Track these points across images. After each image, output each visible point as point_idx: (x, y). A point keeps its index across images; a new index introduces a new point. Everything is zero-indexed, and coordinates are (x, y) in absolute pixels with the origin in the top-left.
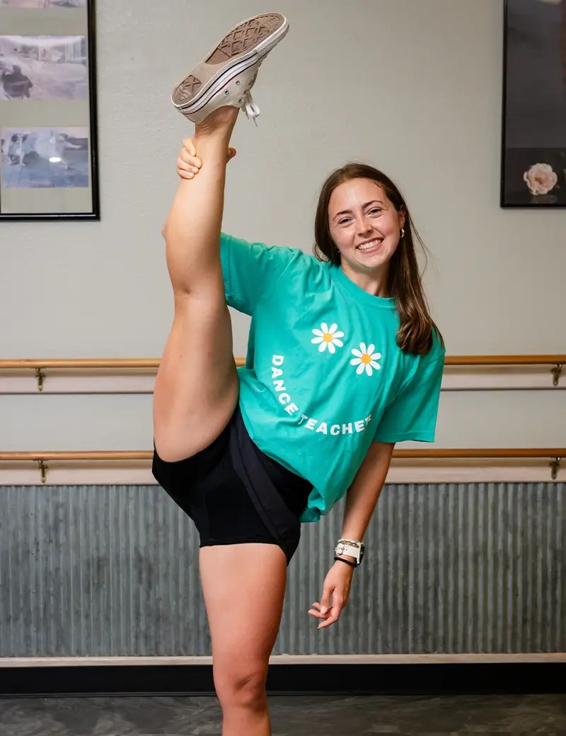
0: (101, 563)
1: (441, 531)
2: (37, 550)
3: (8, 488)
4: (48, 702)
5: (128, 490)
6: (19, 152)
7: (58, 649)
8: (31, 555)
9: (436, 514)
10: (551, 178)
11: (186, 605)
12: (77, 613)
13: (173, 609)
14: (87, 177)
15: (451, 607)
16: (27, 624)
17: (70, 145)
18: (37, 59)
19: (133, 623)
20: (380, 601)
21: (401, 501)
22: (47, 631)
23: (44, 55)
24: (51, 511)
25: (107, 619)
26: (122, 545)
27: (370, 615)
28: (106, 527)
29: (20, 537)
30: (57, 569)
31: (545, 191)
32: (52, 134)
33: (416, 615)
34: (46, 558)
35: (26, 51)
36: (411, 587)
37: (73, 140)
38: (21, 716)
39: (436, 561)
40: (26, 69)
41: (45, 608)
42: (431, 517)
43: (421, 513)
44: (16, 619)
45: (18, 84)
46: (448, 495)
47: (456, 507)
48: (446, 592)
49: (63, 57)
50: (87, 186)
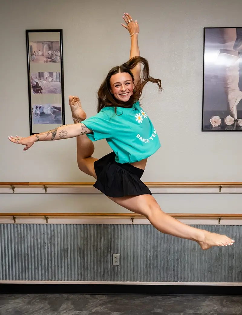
2: (45, 246)
4: (48, 296)
5: (73, 226)
6: (38, 112)
10: (219, 121)
11: (94, 264)
14: (61, 121)
16: (42, 270)
17: (55, 110)
18: (44, 81)
19: (76, 270)
23: (46, 79)
24: (49, 233)
29: (39, 241)
30: (51, 252)
31: (217, 125)
32: (49, 106)
34: (48, 248)
35: (40, 77)
37: (56, 108)
41: (48, 265)
44: (38, 268)
45: (38, 89)
49: (53, 79)
50: (61, 124)
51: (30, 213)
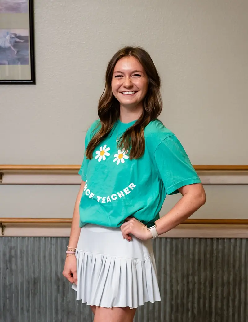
0: (36, 281)
1: (231, 266)
5: (51, 240)
9: (229, 256)
12: (22, 309)
13: (77, 308)
14: (28, 59)
15: (237, 309)
19: (54, 315)
20: (196, 305)
21: (209, 248)
24: (7, 251)
25: (39, 312)
26: (48, 271)
27: (190, 313)
28: (39, 261)
30: (11, 284)
32: (7, 33)
33: (216, 313)
36: (214, 297)
37: (19, 37)
39: (229, 283)
41: (4, 306)
42: (226, 258)
43: (220, 255)
46: (236, 245)
47: (240, 252)
48: (234, 301)
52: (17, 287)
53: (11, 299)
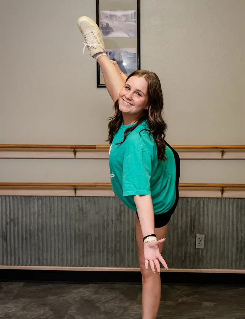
2: (113, 224)
3: (101, 198)
4: (117, 286)
7: (120, 264)
8: (110, 226)
11: (173, 247)
12: (128, 249)
13: (168, 249)
16: (108, 253)
17: (129, 56)
18: (116, 21)
22: (116, 257)
23: (119, 19)
24: (118, 207)
29: (105, 218)
30: (120, 232)
34: (116, 227)
35: (111, 16)
38: (106, 292)
40: (111, 24)
41: (115, 248)
44: (103, 251)
45: (108, 31)
51: (96, 183)
52: (124, 234)
53: (120, 242)
